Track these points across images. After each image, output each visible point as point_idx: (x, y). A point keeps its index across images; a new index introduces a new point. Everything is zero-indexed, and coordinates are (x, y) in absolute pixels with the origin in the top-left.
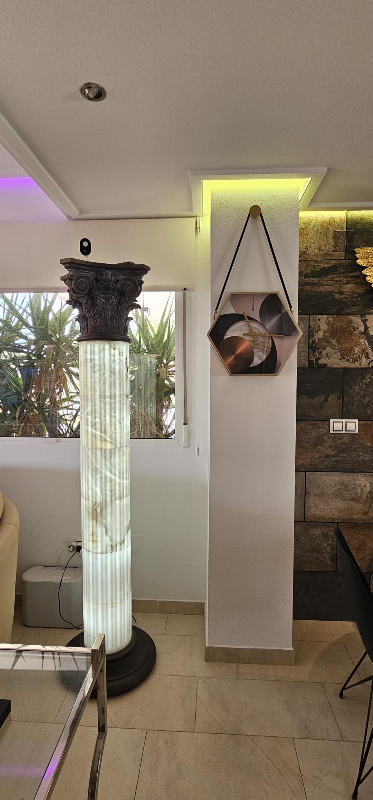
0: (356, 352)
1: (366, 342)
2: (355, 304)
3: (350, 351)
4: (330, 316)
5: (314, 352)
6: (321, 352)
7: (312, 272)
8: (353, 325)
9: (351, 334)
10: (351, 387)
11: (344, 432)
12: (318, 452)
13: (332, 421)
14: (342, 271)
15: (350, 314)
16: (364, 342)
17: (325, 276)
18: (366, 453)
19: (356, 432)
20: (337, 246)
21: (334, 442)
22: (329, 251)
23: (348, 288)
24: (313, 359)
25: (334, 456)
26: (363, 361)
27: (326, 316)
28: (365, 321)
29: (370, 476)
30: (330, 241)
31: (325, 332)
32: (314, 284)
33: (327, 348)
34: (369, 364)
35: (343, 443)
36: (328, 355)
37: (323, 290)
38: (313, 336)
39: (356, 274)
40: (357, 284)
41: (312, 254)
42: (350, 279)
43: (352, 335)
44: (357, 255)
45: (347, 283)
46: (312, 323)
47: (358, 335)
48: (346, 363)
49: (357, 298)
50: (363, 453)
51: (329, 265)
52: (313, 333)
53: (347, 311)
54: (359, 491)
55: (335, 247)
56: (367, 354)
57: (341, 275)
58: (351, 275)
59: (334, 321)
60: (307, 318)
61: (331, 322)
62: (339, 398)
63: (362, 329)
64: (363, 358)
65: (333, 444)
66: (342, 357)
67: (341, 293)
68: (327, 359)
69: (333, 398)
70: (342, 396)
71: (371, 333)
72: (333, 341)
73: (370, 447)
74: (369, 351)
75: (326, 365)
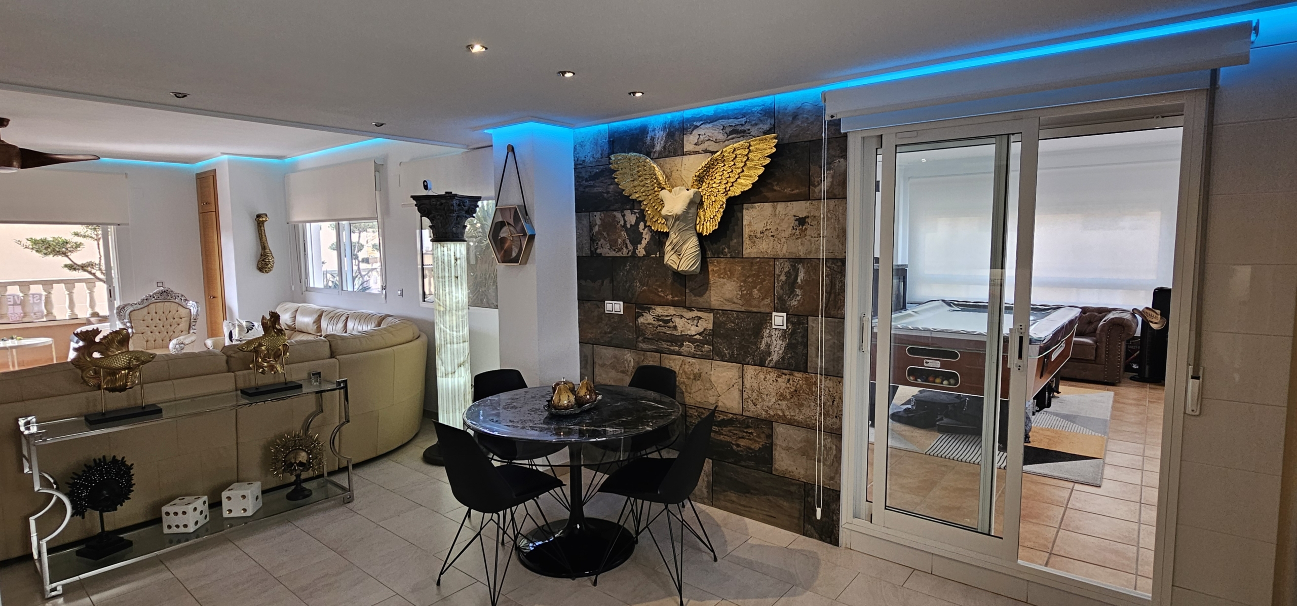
0: (619, 242)
2: (616, 201)
3: (616, 242)
4: (602, 213)
5: (594, 243)
6: (598, 243)
7: (590, 176)
8: (617, 219)
9: (617, 227)
10: (617, 274)
11: (614, 312)
12: (599, 328)
13: (606, 302)
15: (613, 211)
16: (624, 234)
17: (598, 179)
18: (630, 332)
19: (622, 313)
20: (603, 152)
21: (609, 320)
22: (598, 158)
23: (612, 188)
24: (593, 249)
25: (610, 333)
26: (624, 251)
27: (599, 213)
28: (624, 216)
29: (633, 352)
30: (599, 149)
31: (600, 226)
32: (591, 186)
33: (602, 240)
34: (628, 253)
35: (614, 322)
36: (602, 245)
37: (597, 191)
38: (592, 230)
41: (589, 161)
46: (591, 219)
47: (620, 228)
48: (614, 252)
50: (627, 332)
51: (599, 170)
52: (591, 227)
53: (612, 208)
54: (627, 365)
55: (602, 155)
56: (626, 244)
60: (588, 215)
61: (604, 218)
62: (610, 283)
63: (622, 223)
64: (624, 248)
65: (609, 323)
66: (612, 247)
67: (608, 193)
68: (602, 249)
69: (607, 282)
70: (612, 281)
71: (629, 226)
72: (605, 234)
73: (633, 327)
74: (628, 242)
75: (601, 254)
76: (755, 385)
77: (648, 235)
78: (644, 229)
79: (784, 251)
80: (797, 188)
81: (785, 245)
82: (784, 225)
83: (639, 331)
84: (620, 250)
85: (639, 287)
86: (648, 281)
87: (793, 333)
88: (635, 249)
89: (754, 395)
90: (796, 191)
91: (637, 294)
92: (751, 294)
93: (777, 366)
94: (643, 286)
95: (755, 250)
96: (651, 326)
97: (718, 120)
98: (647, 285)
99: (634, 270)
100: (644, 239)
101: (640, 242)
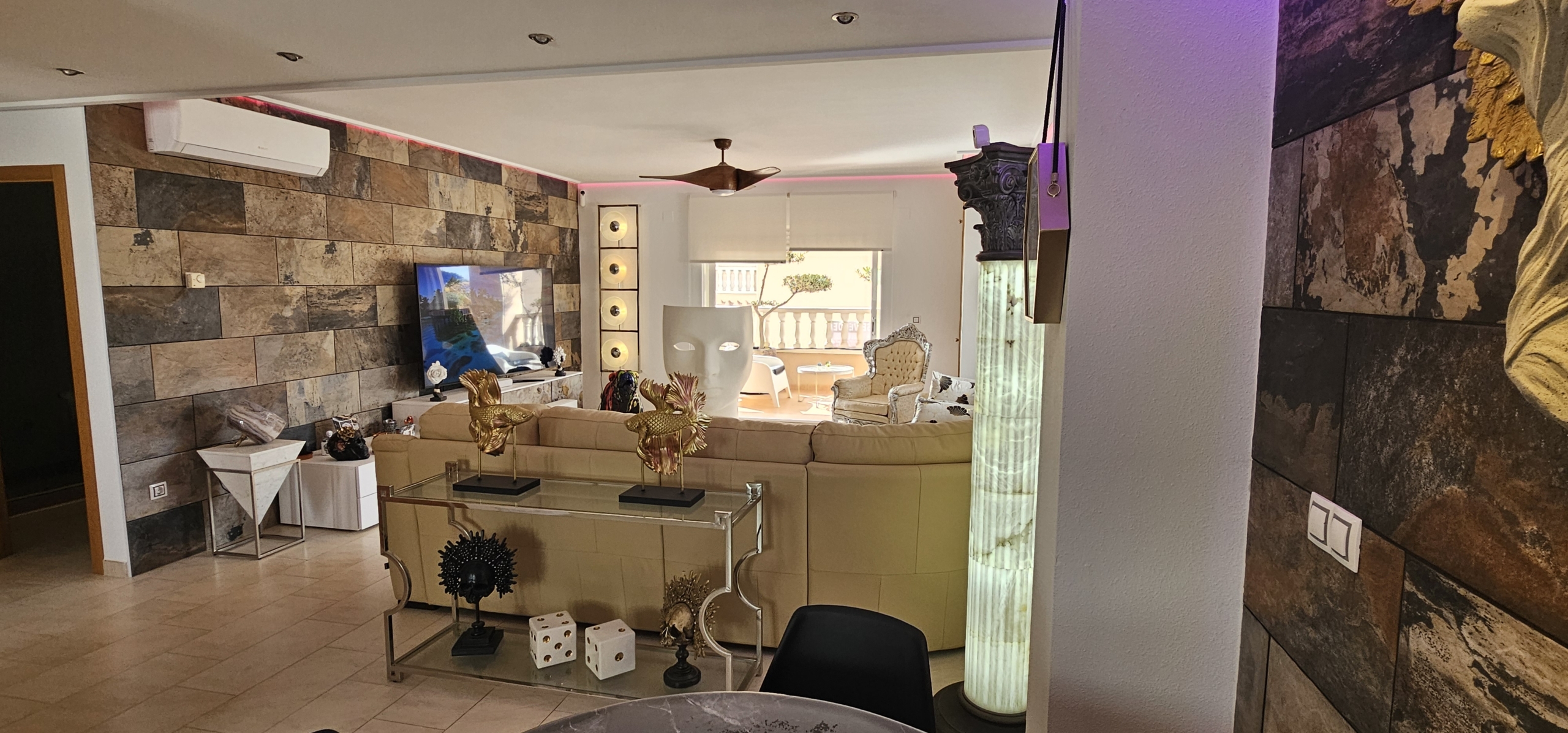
0: (1379, 249)
1: (1404, 206)
3: (1369, 249)
4: (1340, 126)
5: (1305, 258)
6: (1314, 258)
8: (1380, 144)
10: (1360, 389)
11: (1329, 550)
12: (1290, 586)
15: (1374, 105)
16: (1398, 207)
18: (1370, 664)
19: (1356, 567)
21: (1316, 574)
24: (1302, 281)
25: (1312, 623)
26: (1392, 289)
27: (1331, 129)
28: (1405, 121)
31: (1325, 186)
32: (1317, 28)
33: (1325, 243)
34: (1404, 301)
35: (1331, 591)
36: (1329, 265)
38: (1307, 205)
43: (1374, 185)
46: (1307, 160)
47: (1387, 180)
48: (1356, 295)
49: (1393, 33)
50: (1365, 658)
52: (1305, 194)
53: (1372, 94)
56: (1402, 255)
59: (1342, 142)
60: (1298, 149)
61: (1337, 149)
62: (1334, 423)
63: (1398, 156)
64: (1393, 277)
65: (1314, 581)
66: (1350, 270)
67: (1362, 31)
68: (1324, 282)
69: (1324, 414)
70: (1338, 419)
71: (1419, 167)
72: (1337, 214)
73: (1385, 650)
74: (1409, 246)
75: (1319, 299)
77: (1500, 200)
78: (1484, 171)
83: (1408, 690)
84: (1378, 283)
85: (1431, 478)
86: (1472, 454)
88: (1435, 276)
91: (1417, 503)
94: (1449, 469)
96: (1457, 700)
98: (1466, 480)
99: (1420, 382)
100: (1480, 224)
101: (1458, 247)
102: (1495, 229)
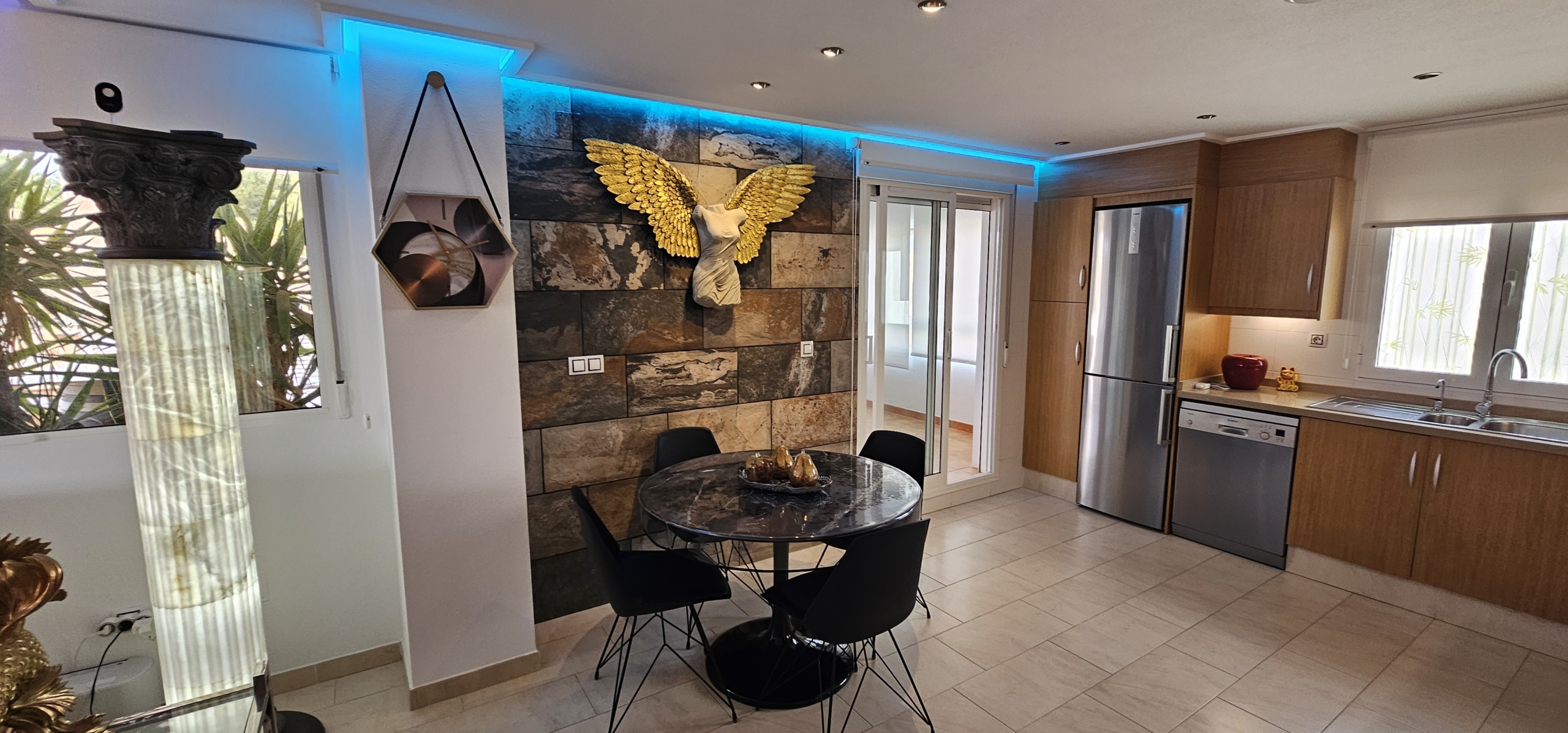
0: (595, 270)
1: (606, 258)
2: (589, 210)
3: (588, 269)
5: (541, 270)
6: (550, 271)
7: (530, 163)
8: (589, 236)
9: (587, 247)
10: (591, 315)
11: (587, 372)
12: (556, 400)
13: (570, 359)
14: (570, 165)
15: (584, 222)
16: (603, 257)
17: (548, 170)
18: (616, 395)
19: (602, 371)
20: (561, 131)
21: (576, 385)
22: (551, 137)
23: (578, 188)
24: (539, 279)
25: (576, 404)
26: (604, 282)
27: (554, 223)
28: (603, 232)
29: (622, 422)
30: (552, 124)
31: (553, 244)
32: (533, 179)
33: (558, 265)
34: (612, 286)
35: (587, 387)
36: (560, 274)
37: (546, 188)
38: (538, 248)
39: (588, 171)
40: (590, 184)
41: (528, 138)
42: (580, 176)
43: (589, 249)
44: (587, 148)
45: (578, 182)
46: (534, 231)
47: (596, 248)
48: (584, 284)
49: (591, 202)
50: (612, 395)
51: (552, 156)
52: (536, 245)
53: (580, 217)
54: (611, 442)
55: (558, 134)
56: (609, 273)
57: (569, 170)
58: (581, 171)
59: (564, 230)
60: (526, 224)
61: (561, 232)
62: (577, 330)
63: (600, 241)
64: (605, 279)
65: (575, 389)
66: (578, 276)
68: (559, 280)
69: (570, 329)
70: (581, 326)
72: (564, 256)
73: (621, 388)
74: (612, 269)
76: (784, 419)
77: (645, 261)
78: (639, 253)
79: (811, 281)
80: (822, 221)
81: (812, 275)
82: (811, 256)
83: (633, 392)
84: (597, 280)
85: (632, 332)
87: (819, 358)
88: (624, 279)
89: (784, 428)
90: (821, 224)
91: (628, 341)
92: (780, 327)
93: (806, 394)
94: (639, 328)
95: (784, 280)
96: (652, 381)
97: (744, 133)
98: (645, 328)
99: (623, 308)
100: (639, 266)
101: (633, 270)
102: (645, 267)
